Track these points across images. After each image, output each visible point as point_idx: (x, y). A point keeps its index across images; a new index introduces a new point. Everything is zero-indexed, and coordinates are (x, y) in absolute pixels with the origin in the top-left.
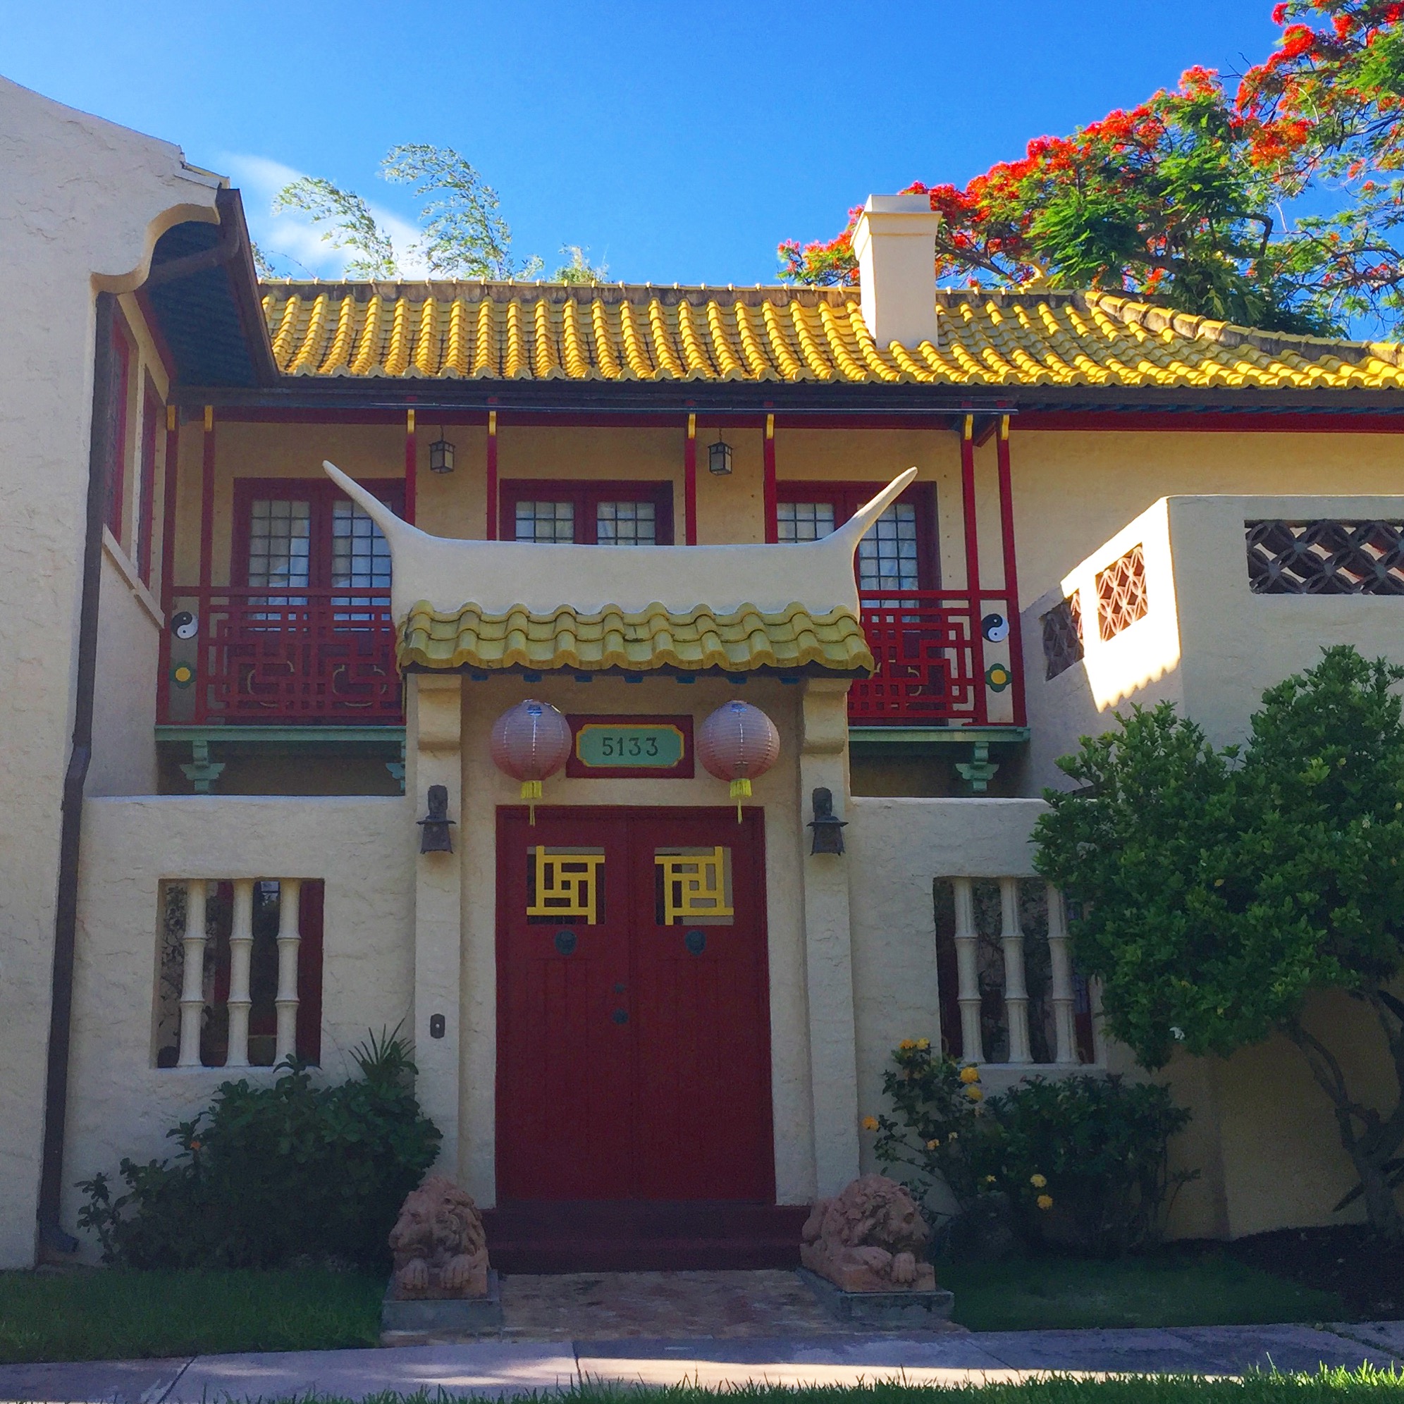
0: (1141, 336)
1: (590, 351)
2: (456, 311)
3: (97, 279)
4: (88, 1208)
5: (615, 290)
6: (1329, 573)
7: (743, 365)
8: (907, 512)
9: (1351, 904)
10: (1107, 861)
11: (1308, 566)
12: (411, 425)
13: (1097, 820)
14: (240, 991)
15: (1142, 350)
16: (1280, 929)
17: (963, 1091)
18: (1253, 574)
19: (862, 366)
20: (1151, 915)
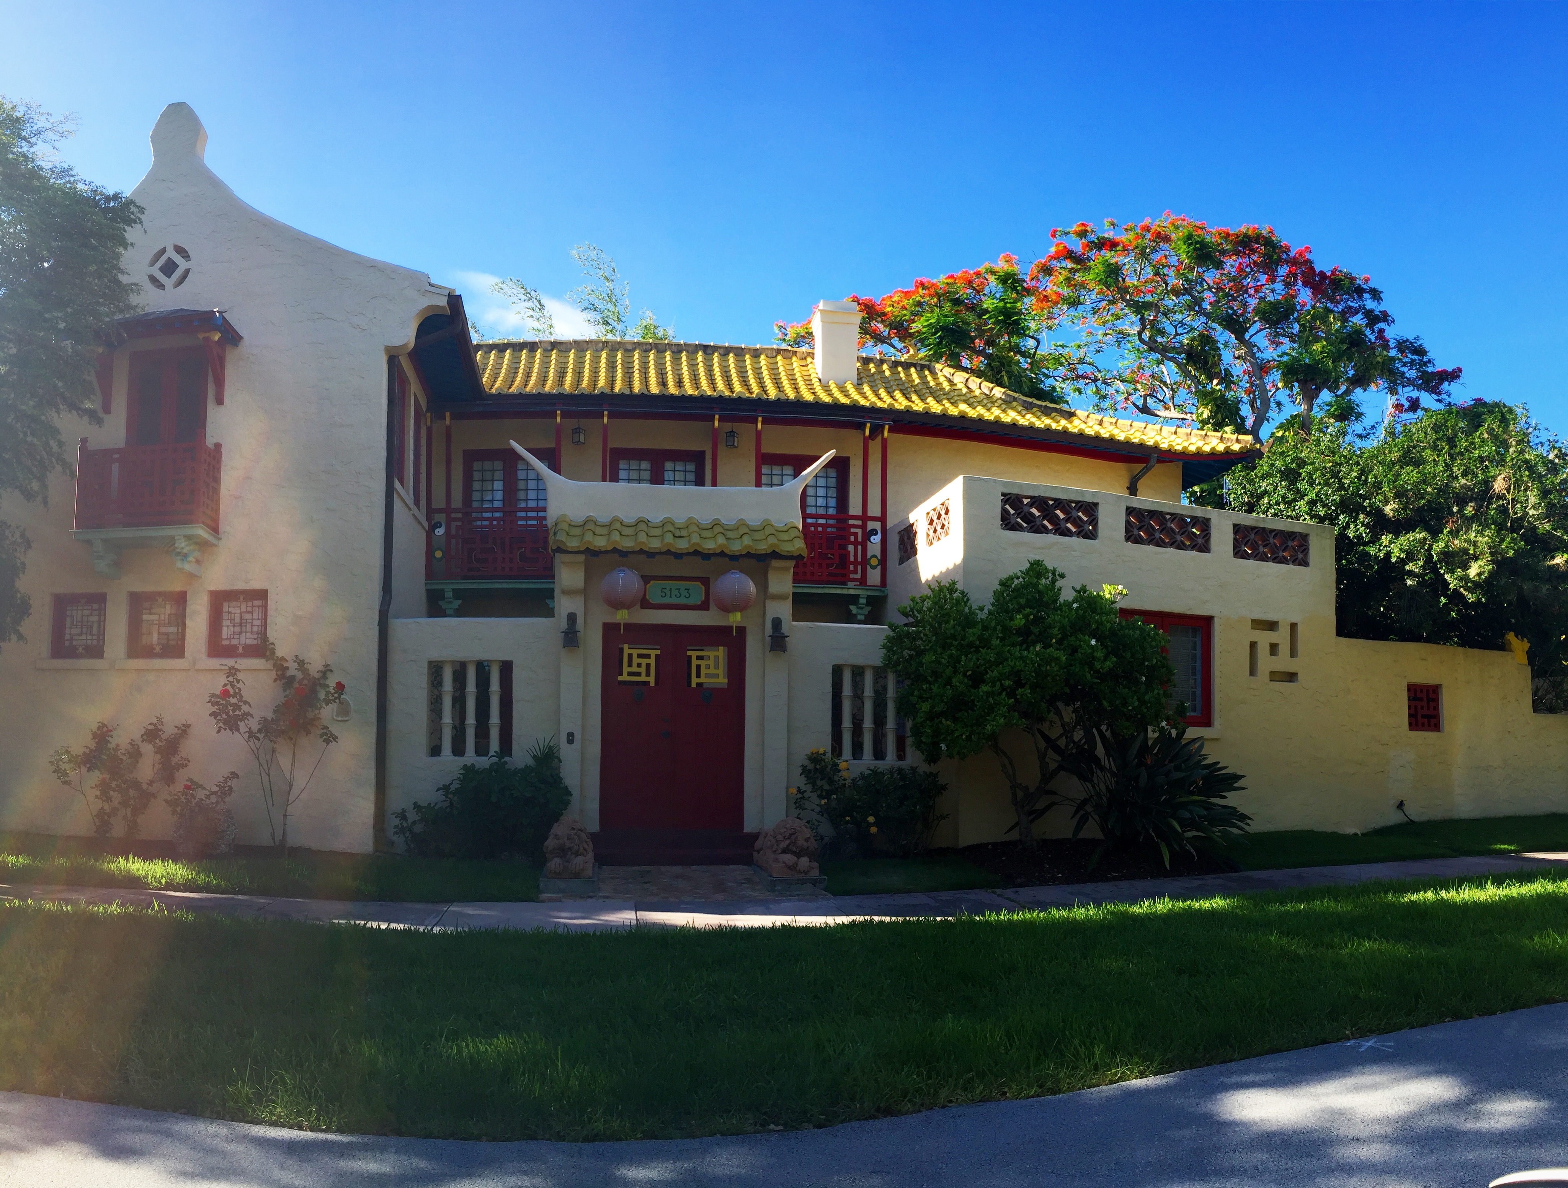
0: (965, 390)
1: (663, 379)
2: (588, 357)
3: (388, 349)
4: (398, 825)
5: (679, 345)
6: (1038, 523)
7: (748, 389)
8: (833, 473)
9: (1027, 686)
10: (917, 661)
11: (1029, 519)
12: (559, 419)
13: (914, 639)
14: (471, 720)
15: (963, 398)
16: (993, 698)
17: (840, 774)
18: (1003, 519)
19: (813, 393)
20: (935, 688)
